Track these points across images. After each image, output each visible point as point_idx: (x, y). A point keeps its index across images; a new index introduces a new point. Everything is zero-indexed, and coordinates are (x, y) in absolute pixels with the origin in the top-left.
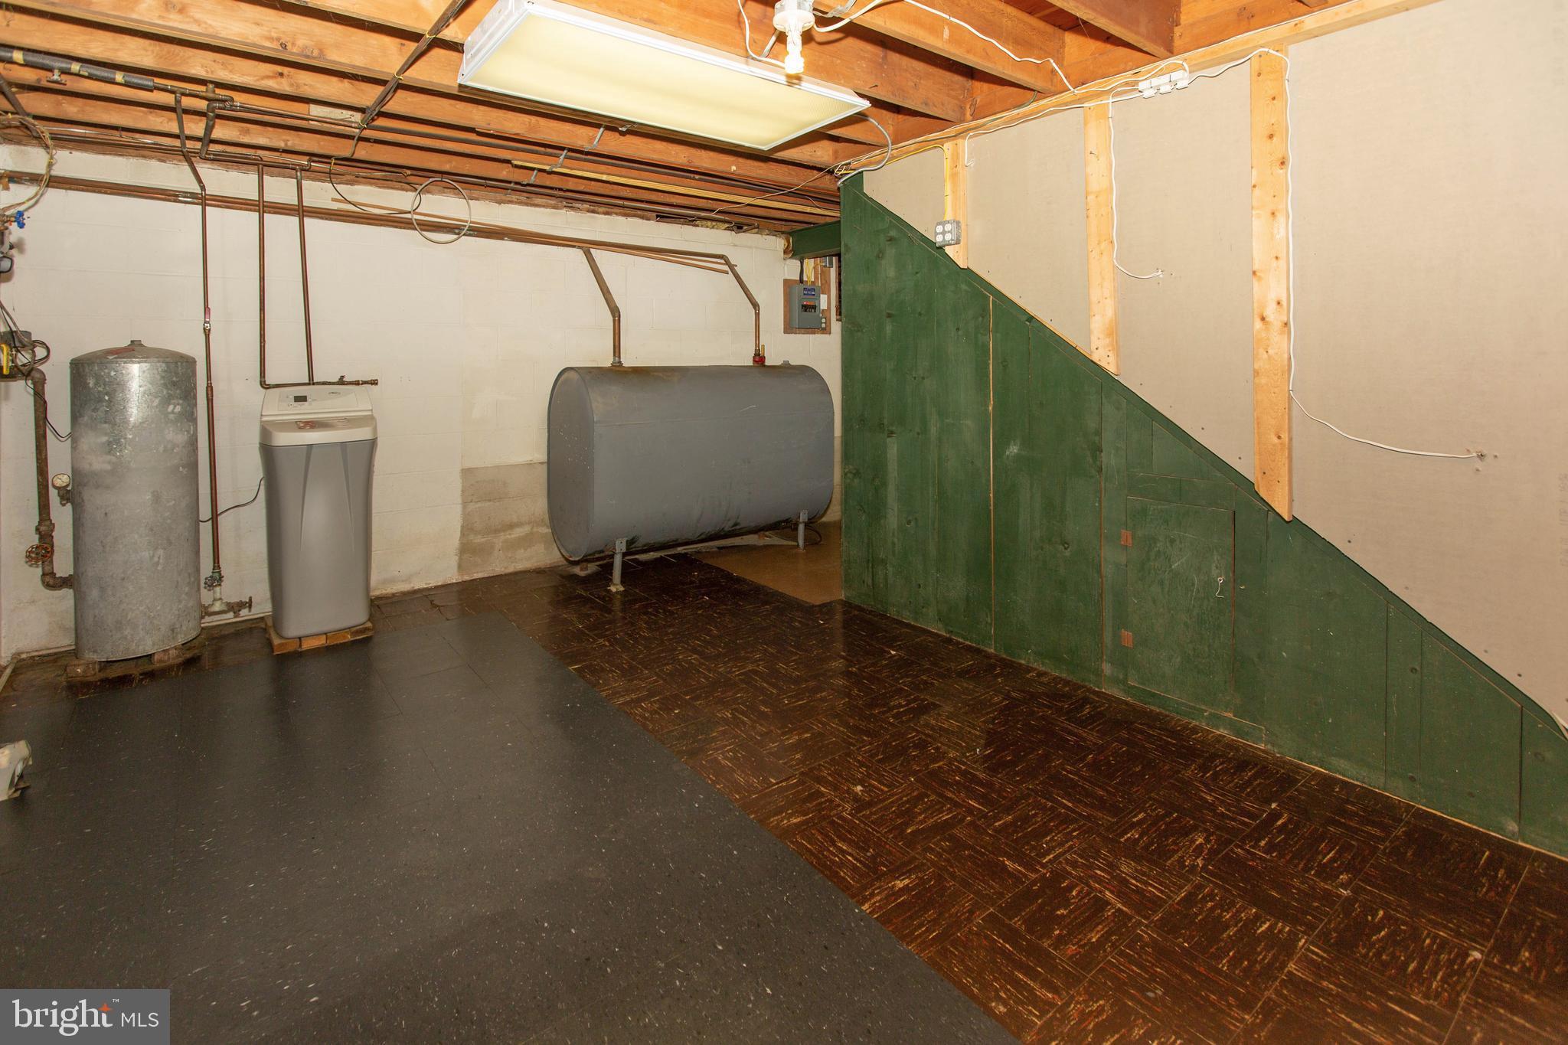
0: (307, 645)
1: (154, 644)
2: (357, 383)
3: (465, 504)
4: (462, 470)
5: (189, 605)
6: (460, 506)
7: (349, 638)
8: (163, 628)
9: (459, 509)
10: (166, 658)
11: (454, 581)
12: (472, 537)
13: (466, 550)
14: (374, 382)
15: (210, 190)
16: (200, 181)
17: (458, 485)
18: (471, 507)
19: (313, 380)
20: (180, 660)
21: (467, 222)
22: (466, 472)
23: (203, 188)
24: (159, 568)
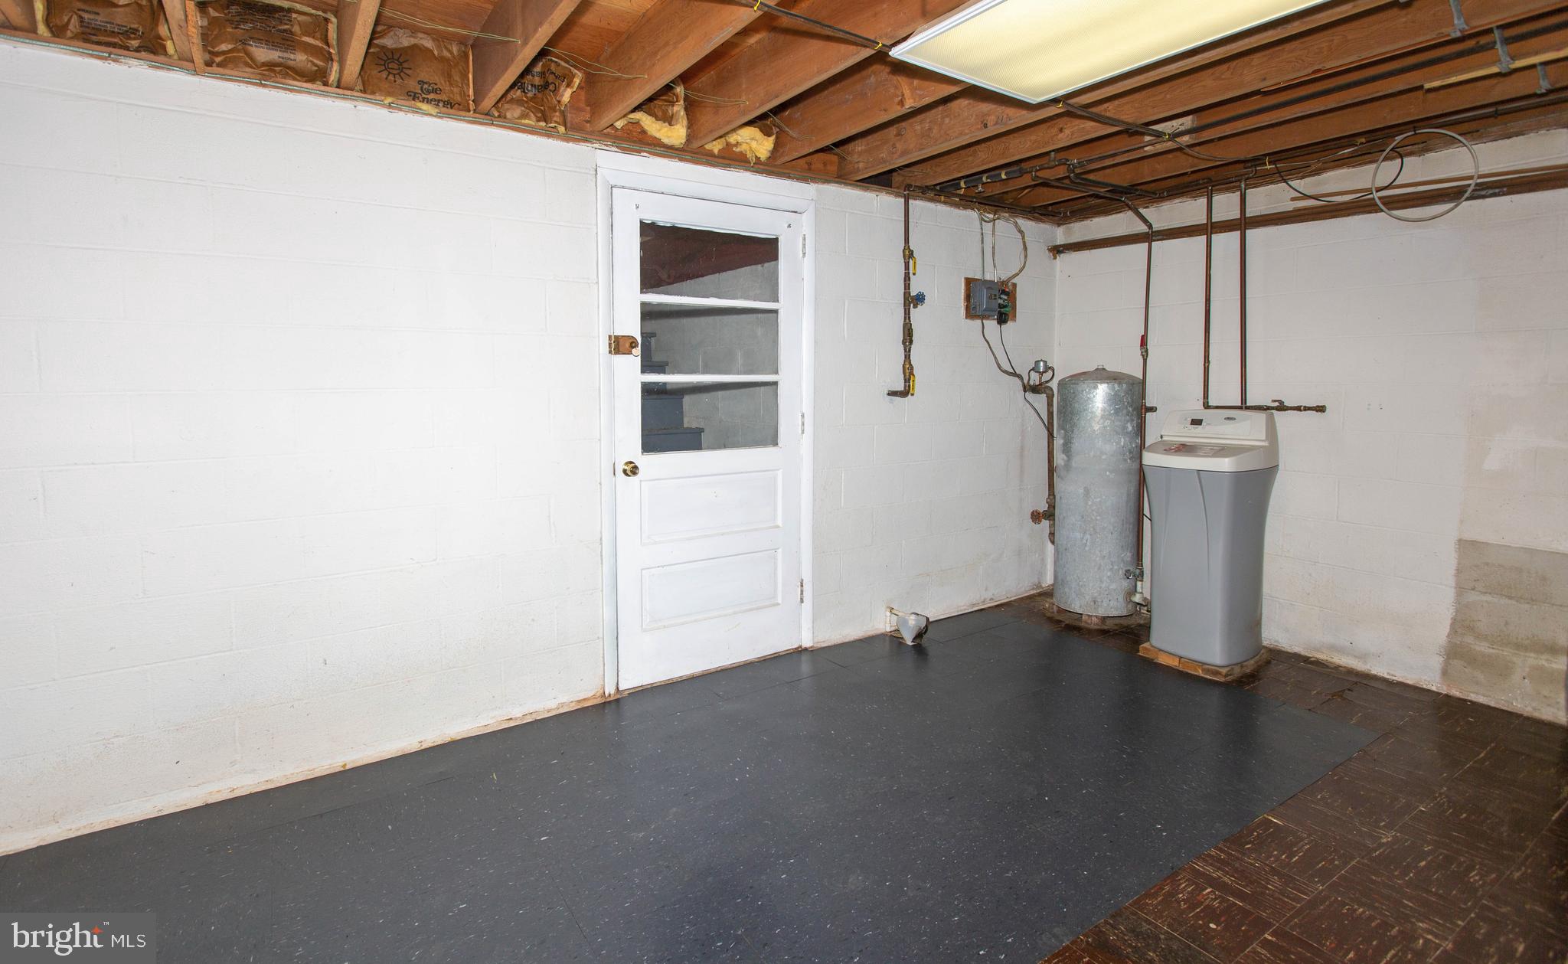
0: (1163, 660)
1: (1080, 607)
2: (1298, 409)
3: (1460, 590)
4: (1460, 540)
5: (1111, 587)
6: (1453, 590)
7: (1200, 673)
8: (1087, 597)
9: (1448, 595)
10: (1089, 621)
11: (1434, 688)
12: (1469, 639)
13: (1455, 653)
14: (1321, 409)
15: (1156, 227)
16: (1145, 221)
17: (1449, 560)
18: (1473, 597)
19: (1246, 403)
20: (1096, 627)
21: (1471, 178)
22: (1466, 546)
23: (1150, 226)
24: (1087, 549)
